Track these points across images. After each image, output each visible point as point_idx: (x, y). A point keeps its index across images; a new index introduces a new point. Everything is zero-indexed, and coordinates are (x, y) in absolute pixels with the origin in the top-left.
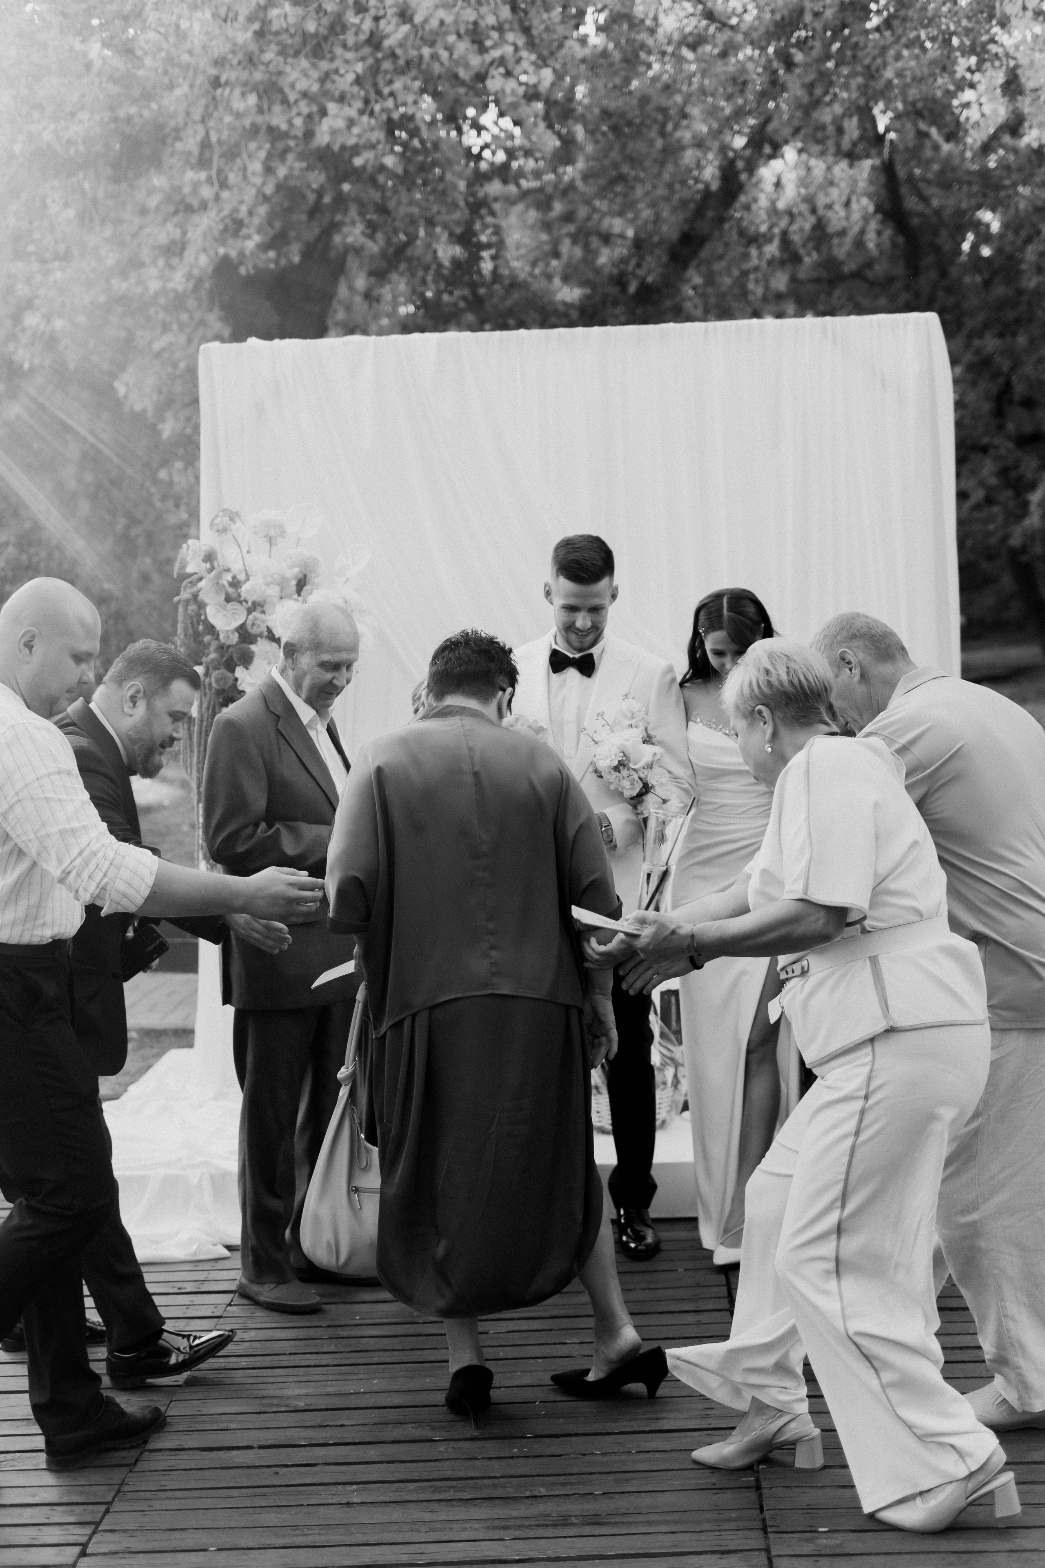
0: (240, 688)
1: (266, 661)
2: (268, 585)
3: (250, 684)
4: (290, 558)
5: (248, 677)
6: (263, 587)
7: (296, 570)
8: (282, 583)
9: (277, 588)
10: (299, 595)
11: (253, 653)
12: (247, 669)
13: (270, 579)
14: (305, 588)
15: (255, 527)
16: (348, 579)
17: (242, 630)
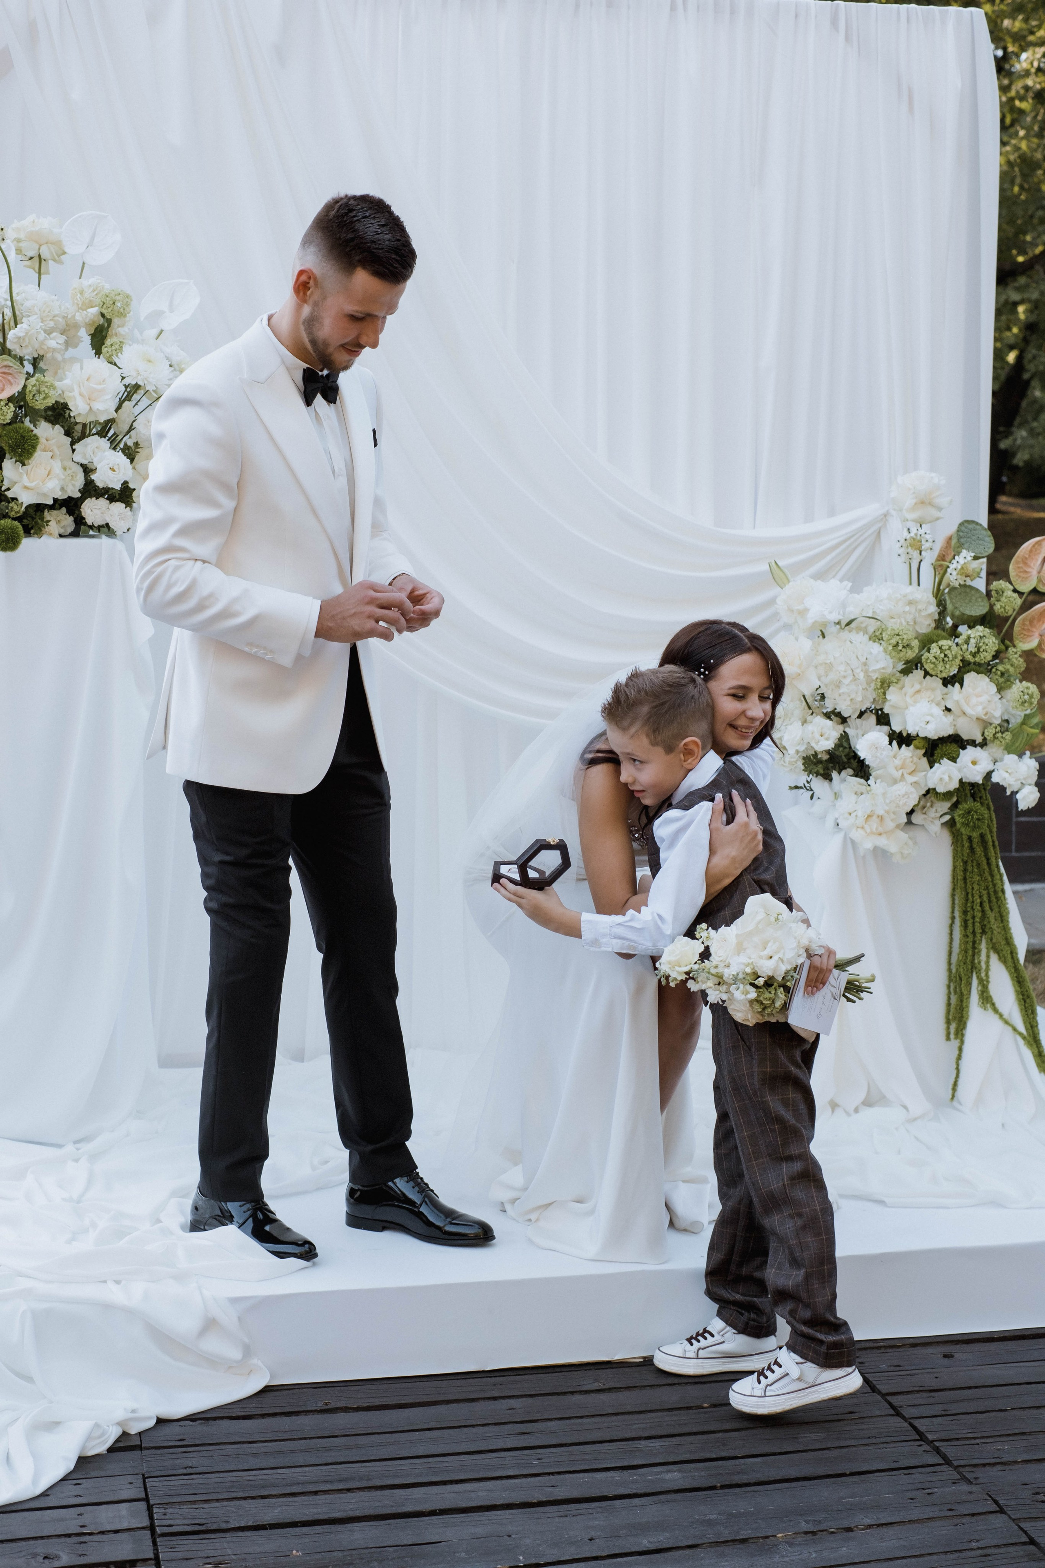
0: (10, 494)
1: (50, 454)
2: (48, 332)
3: (26, 488)
4: (82, 293)
5: (25, 477)
6: (42, 336)
7: (94, 311)
8: (68, 330)
9: (62, 339)
10: (98, 353)
11: (36, 438)
12: (24, 465)
13: (52, 324)
14: (108, 342)
15: (18, 241)
16: (162, 331)
17: (19, 401)
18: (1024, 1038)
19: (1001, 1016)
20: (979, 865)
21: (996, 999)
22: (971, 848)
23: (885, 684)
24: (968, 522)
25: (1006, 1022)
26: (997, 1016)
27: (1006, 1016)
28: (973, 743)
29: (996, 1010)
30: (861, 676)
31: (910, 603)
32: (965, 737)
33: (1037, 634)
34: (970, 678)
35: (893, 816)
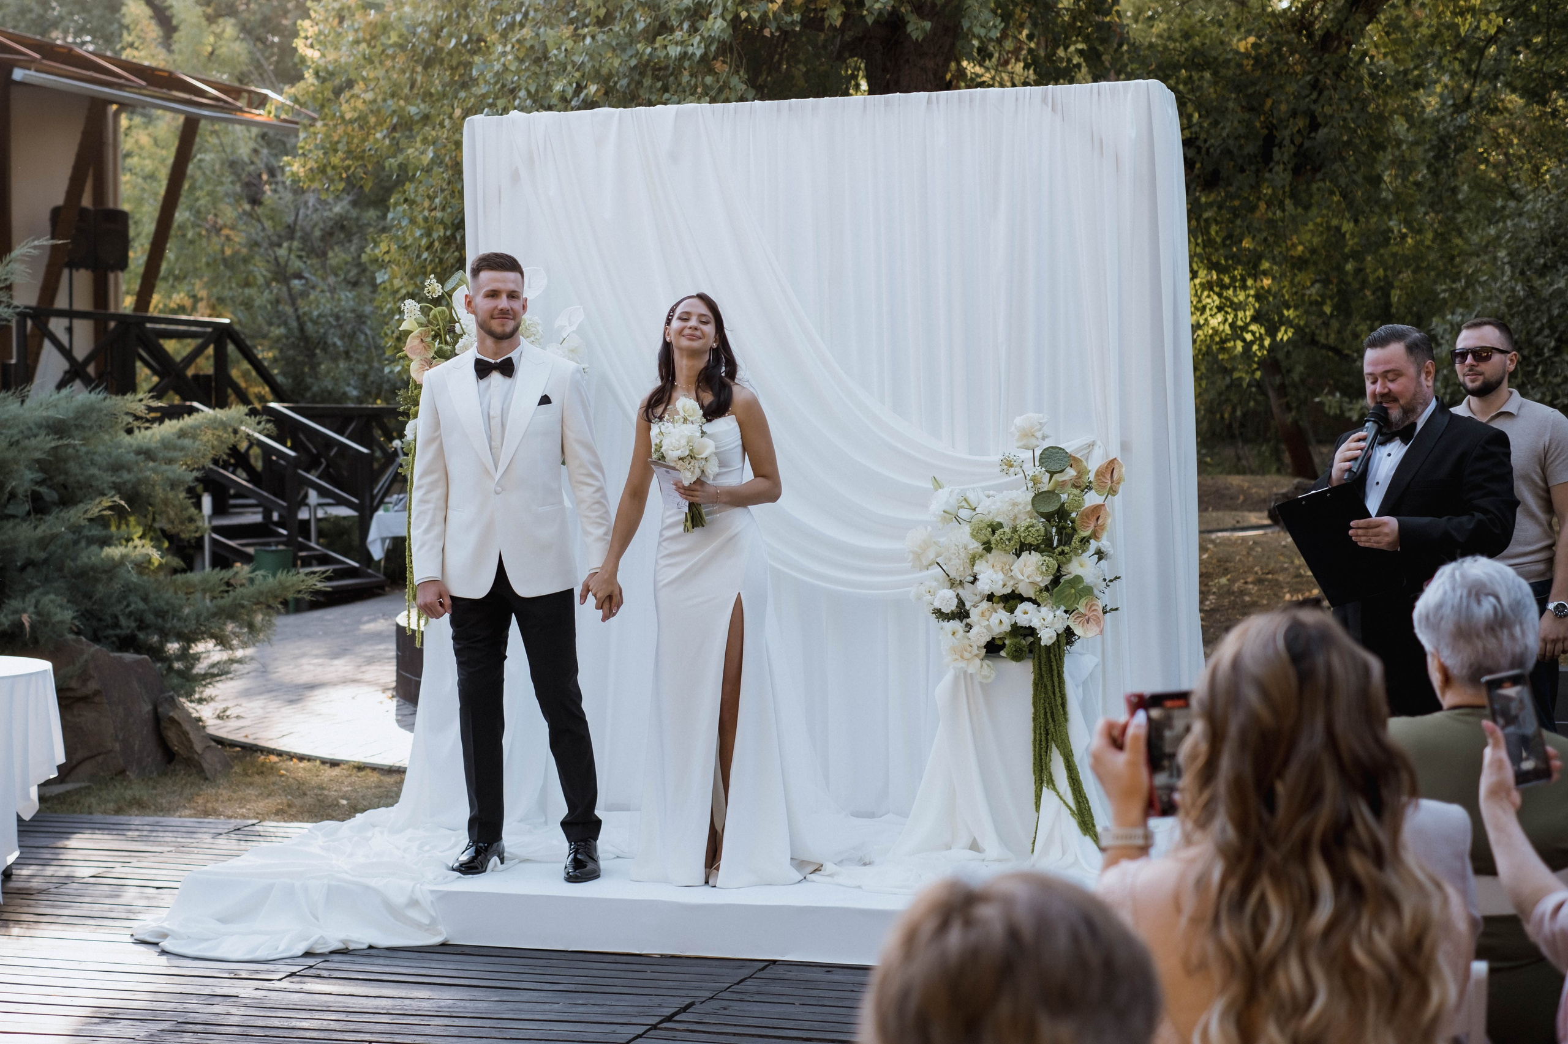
16: (565, 338)
18: (1070, 809)
19: (1058, 793)
20: (1046, 686)
21: (1056, 783)
22: (1041, 676)
23: (973, 560)
24: (1052, 447)
25: (1061, 798)
26: (1054, 793)
27: (1061, 793)
28: (1029, 600)
29: (1055, 789)
30: (963, 555)
31: (1015, 504)
32: (1025, 596)
33: (1092, 526)
34: (1025, 554)
35: (969, 649)
